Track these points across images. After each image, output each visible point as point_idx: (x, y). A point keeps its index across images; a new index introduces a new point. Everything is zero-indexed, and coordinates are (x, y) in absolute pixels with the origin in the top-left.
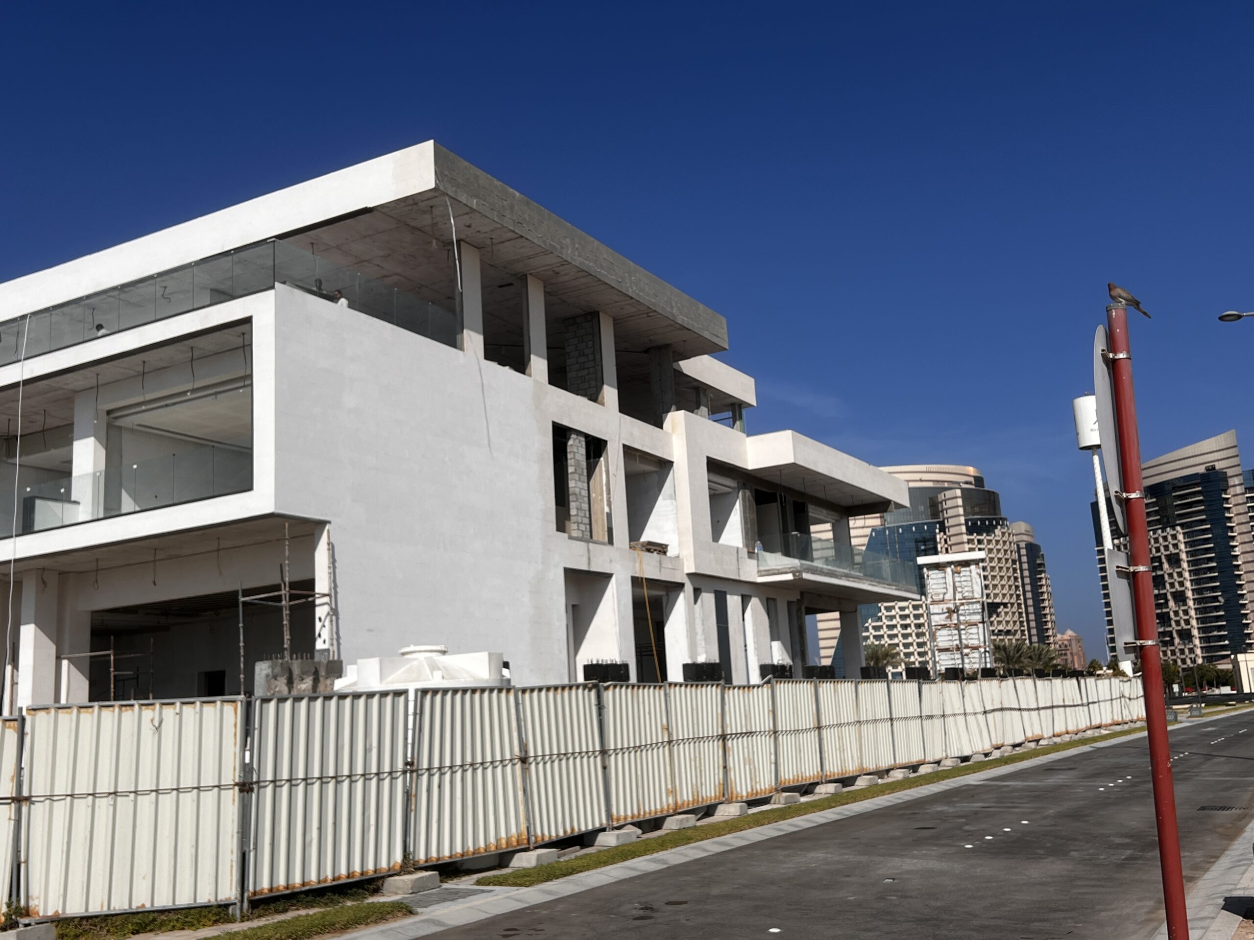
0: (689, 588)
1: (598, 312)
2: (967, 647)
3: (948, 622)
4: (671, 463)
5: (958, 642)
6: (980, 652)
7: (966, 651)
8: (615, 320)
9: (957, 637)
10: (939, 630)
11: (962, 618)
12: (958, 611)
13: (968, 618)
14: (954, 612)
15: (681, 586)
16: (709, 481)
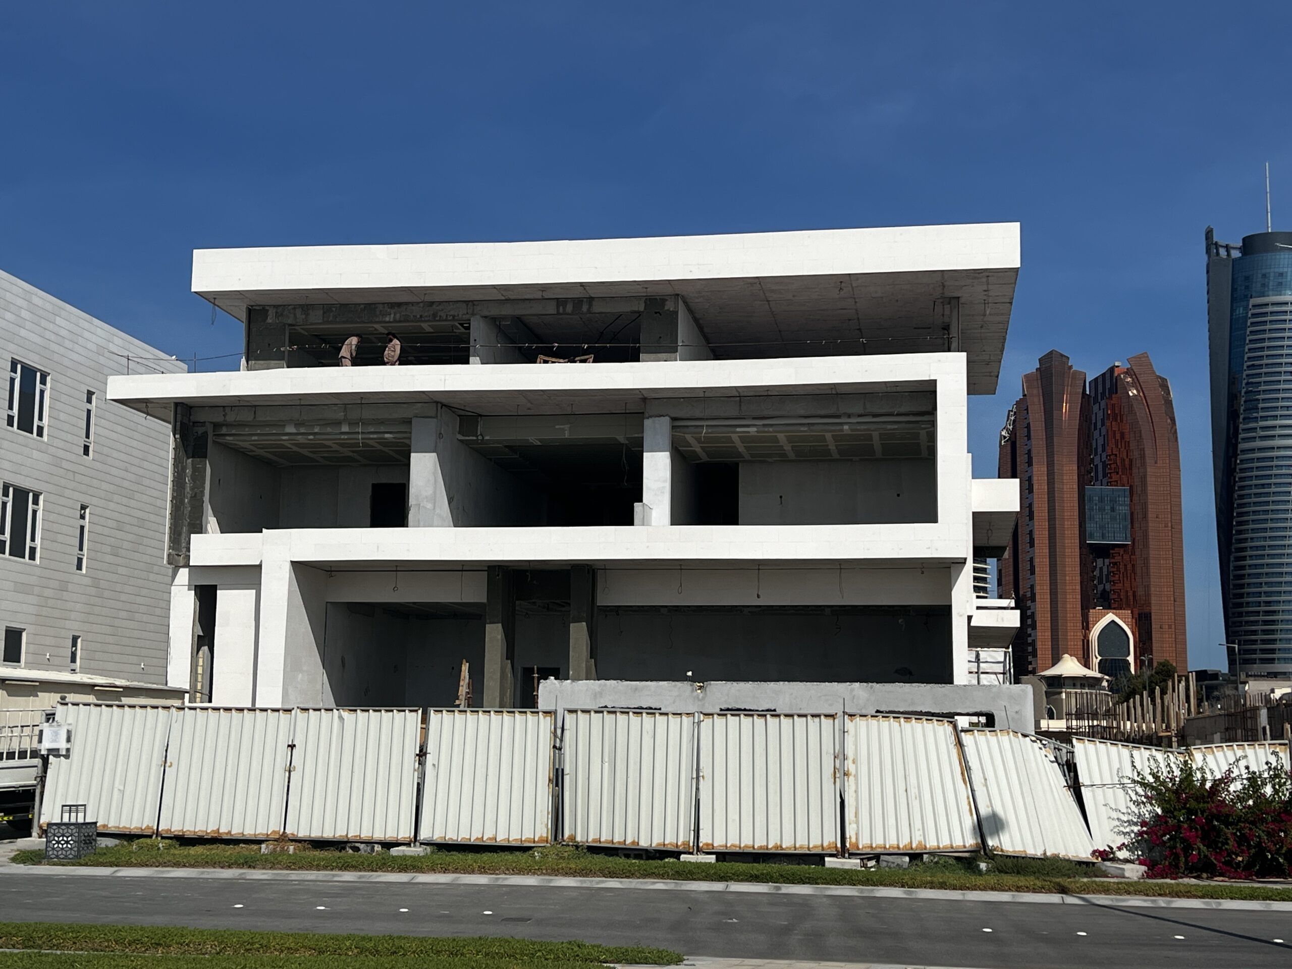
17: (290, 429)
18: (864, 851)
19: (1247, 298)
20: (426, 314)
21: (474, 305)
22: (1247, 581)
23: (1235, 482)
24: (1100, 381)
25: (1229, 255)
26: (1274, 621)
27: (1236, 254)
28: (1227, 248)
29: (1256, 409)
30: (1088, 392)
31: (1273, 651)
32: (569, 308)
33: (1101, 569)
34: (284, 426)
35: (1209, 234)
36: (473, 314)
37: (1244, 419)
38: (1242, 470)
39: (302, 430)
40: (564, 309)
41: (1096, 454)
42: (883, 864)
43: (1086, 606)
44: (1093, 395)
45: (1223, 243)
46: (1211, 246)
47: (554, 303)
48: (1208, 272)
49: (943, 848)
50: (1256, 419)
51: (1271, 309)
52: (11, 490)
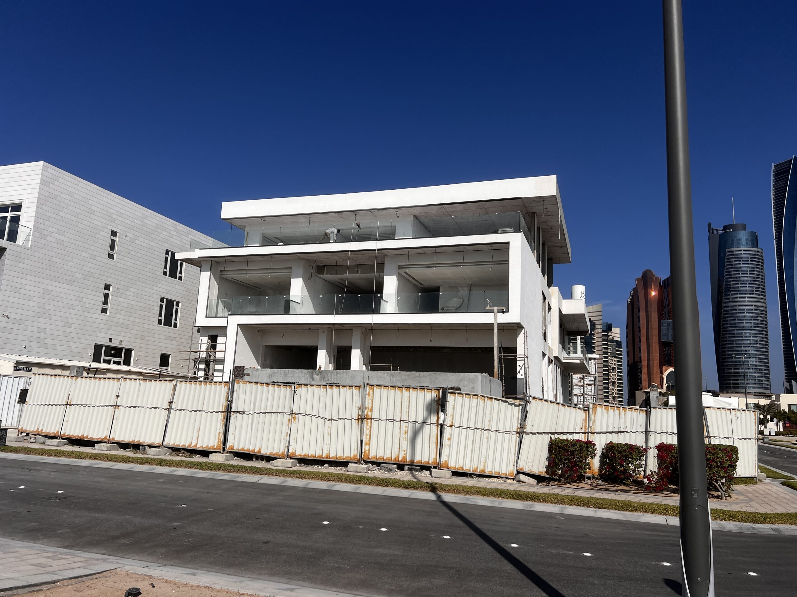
2: (586, 395)
3: (579, 383)
4: (551, 308)
5: (582, 392)
6: (592, 397)
7: (586, 396)
9: (582, 390)
10: (575, 386)
11: (585, 382)
12: (584, 379)
13: (588, 382)
14: (582, 379)
19: (725, 249)
22: (726, 356)
23: (721, 319)
24: (666, 280)
25: (717, 233)
26: (738, 372)
27: (720, 232)
28: (717, 230)
29: (730, 291)
30: (661, 285)
31: (738, 384)
33: (668, 351)
35: (709, 225)
37: (725, 295)
38: (724, 314)
41: (665, 308)
43: (662, 365)
44: (664, 285)
45: (715, 229)
46: (710, 229)
48: (709, 239)
50: (729, 295)
51: (735, 253)
52: (165, 300)
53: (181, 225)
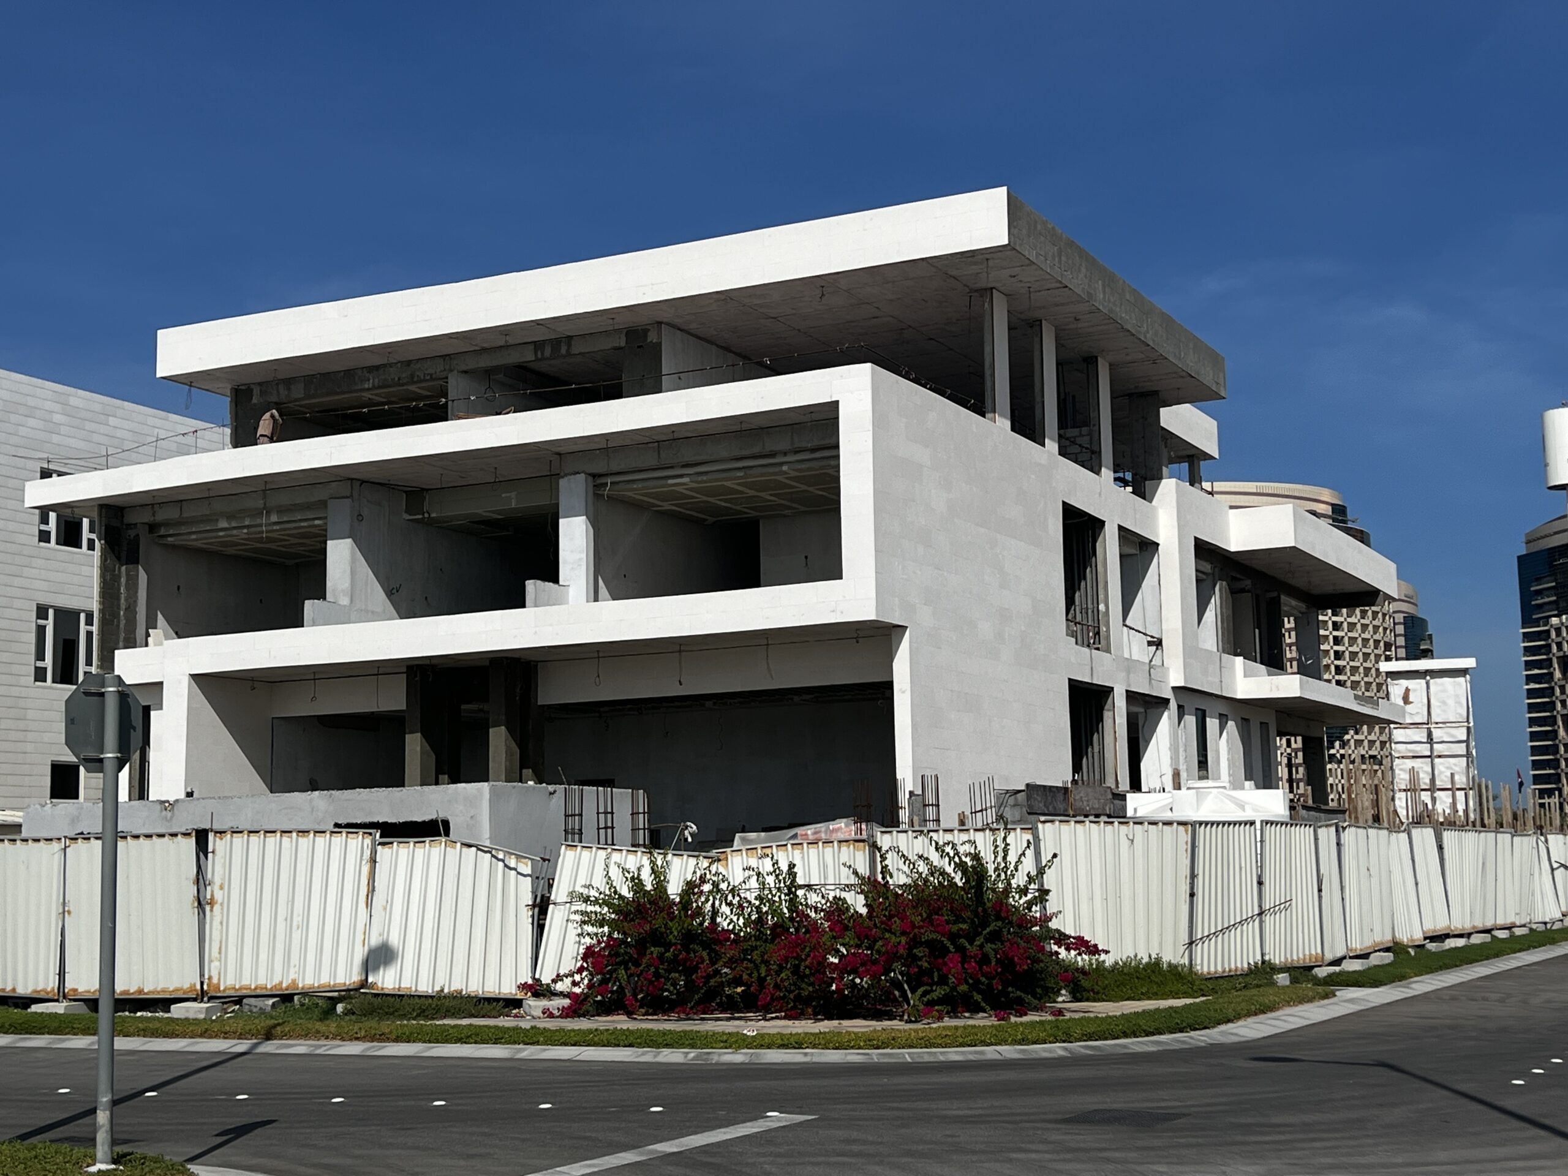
0: (1173, 705)
1: (1096, 358)
4: (1158, 545)
8: (1110, 365)
15: (1166, 701)
16: (1197, 570)
17: (223, 524)
18: (228, 993)
20: (404, 375)
21: (451, 359)
32: (548, 352)
34: (217, 520)
36: (451, 370)
39: (234, 524)
40: (542, 354)
42: (246, 1008)
47: (532, 347)
49: (318, 987)
52: (51, 612)
53: (81, 392)
